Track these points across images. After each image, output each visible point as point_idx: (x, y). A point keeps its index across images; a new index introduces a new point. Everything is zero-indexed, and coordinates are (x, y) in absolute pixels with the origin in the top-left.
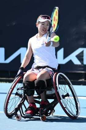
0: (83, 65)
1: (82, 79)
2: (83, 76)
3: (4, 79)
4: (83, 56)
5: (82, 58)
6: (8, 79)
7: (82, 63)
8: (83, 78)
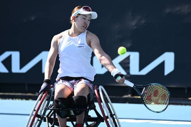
0: (129, 76)
1: (128, 95)
2: (129, 91)
3: (20, 94)
4: (129, 63)
5: (128, 65)
6: (24, 94)
7: (128, 73)
8: (130, 94)
